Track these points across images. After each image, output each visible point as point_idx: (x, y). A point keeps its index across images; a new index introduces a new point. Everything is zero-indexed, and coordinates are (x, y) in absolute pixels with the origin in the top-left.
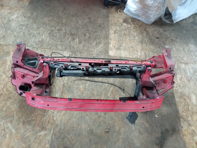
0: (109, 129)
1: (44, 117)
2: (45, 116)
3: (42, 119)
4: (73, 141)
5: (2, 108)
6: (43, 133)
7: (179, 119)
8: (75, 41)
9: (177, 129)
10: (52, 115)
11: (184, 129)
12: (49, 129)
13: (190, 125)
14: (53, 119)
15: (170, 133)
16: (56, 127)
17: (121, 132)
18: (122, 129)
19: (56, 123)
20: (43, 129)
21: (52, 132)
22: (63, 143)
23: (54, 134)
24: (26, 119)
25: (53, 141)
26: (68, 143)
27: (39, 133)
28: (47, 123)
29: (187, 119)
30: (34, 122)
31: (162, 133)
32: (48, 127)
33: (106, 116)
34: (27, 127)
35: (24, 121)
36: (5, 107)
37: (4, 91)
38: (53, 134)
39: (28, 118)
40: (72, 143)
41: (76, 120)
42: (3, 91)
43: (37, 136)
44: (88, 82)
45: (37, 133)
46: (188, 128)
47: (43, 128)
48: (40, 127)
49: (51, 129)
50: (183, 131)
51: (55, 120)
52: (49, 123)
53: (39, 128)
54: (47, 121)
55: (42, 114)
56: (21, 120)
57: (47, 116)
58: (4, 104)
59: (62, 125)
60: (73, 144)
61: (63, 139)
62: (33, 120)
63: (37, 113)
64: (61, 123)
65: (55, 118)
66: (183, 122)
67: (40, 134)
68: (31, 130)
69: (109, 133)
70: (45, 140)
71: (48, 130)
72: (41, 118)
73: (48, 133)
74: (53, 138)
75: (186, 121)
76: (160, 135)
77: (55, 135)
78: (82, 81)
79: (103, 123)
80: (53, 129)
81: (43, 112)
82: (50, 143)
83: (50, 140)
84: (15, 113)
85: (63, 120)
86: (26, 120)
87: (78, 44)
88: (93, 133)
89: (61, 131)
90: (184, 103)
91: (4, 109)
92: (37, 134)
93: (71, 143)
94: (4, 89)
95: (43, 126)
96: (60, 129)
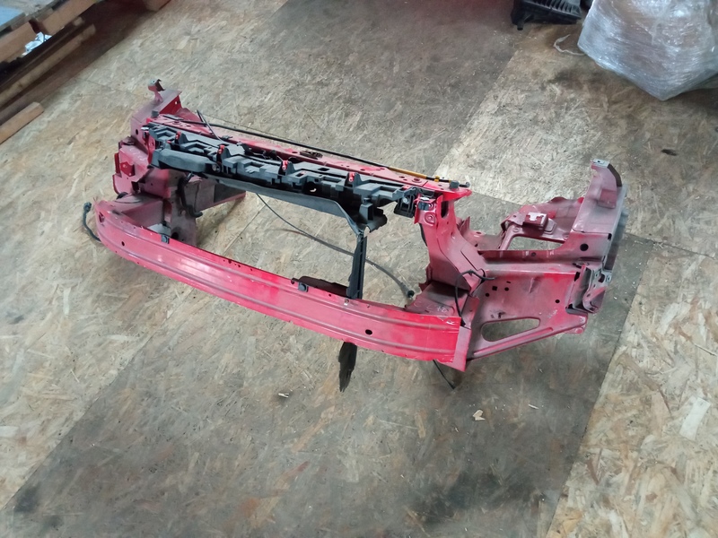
0: (291, 394)
1: (147, 301)
2: (152, 298)
3: (141, 305)
4: (176, 387)
5: (74, 251)
6: (121, 338)
7: (570, 460)
8: (348, 120)
9: (538, 492)
10: (169, 301)
11: (570, 503)
12: (142, 336)
13: (606, 502)
14: (166, 313)
15: (497, 493)
16: (159, 335)
19: (166, 325)
20: (126, 329)
21: (142, 344)
22: (151, 382)
23: (144, 351)
24: (107, 292)
25: (133, 365)
26: (162, 387)
27: (113, 334)
28: (145, 317)
29: (607, 474)
30: (120, 304)
31: (463, 479)
32: (141, 329)
33: (306, 353)
34: (98, 310)
35: (99, 296)
36: (82, 251)
38: (141, 350)
39: (113, 292)
40: (172, 390)
41: (217, 337)
43: (105, 340)
44: (316, 243)
45: (109, 332)
46: (591, 509)
47: (130, 326)
48: (124, 322)
49: (145, 337)
50: (558, 511)
51: (168, 316)
52: (150, 318)
53: (120, 323)
54: (149, 312)
55: (147, 292)
56: (96, 291)
57: (157, 301)
59: (176, 337)
60: (173, 393)
61: (157, 371)
62: (120, 300)
63: (138, 286)
64: (179, 328)
65: (169, 313)
66: (581, 477)
67: (114, 337)
68: (101, 321)
70: (115, 357)
71: (139, 335)
72: (141, 301)
73: (132, 342)
74: (136, 359)
75: (597, 482)
76: (451, 481)
77: (145, 354)
78: (300, 236)
79: (285, 369)
80: (149, 336)
81: (154, 287)
82: (122, 368)
83: (126, 363)
84: (93, 270)
85: (187, 323)
86: (105, 294)
87: (351, 130)
88: (241, 386)
89: (166, 348)
90: (634, 412)
91: (77, 255)
92: (108, 337)
93: (167, 390)
95: (132, 323)
96: (165, 344)
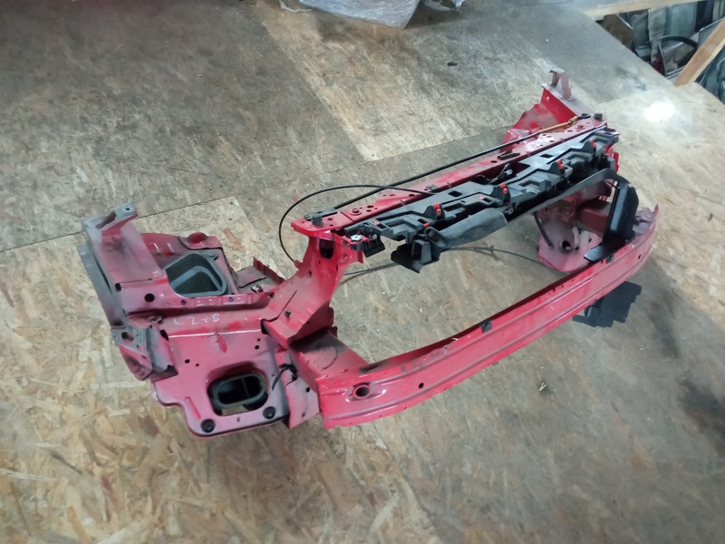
0: (543, 381)
1: (344, 462)
2: (344, 454)
3: (345, 473)
6: (385, 513)
10: (360, 437)
12: (394, 488)
16: (407, 468)
17: (574, 370)
18: (571, 361)
19: (396, 455)
20: (373, 502)
21: (410, 493)
23: (421, 493)
24: (290, 507)
25: (435, 514)
27: (372, 522)
28: (369, 474)
30: (325, 497)
32: (384, 486)
34: (316, 530)
35: (289, 521)
37: (107, 462)
38: (417, 497)
39: (296, 499)
41: (445, 410)
42: (99, 464)
43: (375, 536)
45: (367, 527)
47: (371, 497)
48: (360, 502)
49: (399, 485)
51: (385, 447)
52: (373, 468)
53: (359, 509)
54: (364, 467)
55: (327, 456)
57: (350, 450)
58: (154, 512)
59: (421, 450)
61: (457, 488)
62: (318, 493)
64: (411, 444)
65: (380, 444)
66: (666, 266)
67: (378, 523)
68: (339, 532)
69: (552, 393)
70: (411, 531)
71: (393, 492)
72: (339, 470)
73: (399, 502)
75: (670, 262)
77: (425, 493)
79: (515, 373)
80: (402, 480)
82: (432, 528)
84: (230, 514)
85: (407, 431)
92: (372, 530)
94: (98, 455)
95: (368, 492)
